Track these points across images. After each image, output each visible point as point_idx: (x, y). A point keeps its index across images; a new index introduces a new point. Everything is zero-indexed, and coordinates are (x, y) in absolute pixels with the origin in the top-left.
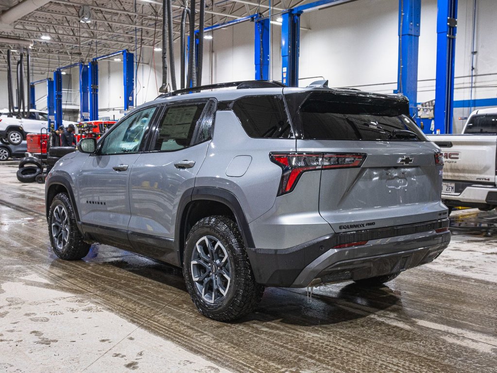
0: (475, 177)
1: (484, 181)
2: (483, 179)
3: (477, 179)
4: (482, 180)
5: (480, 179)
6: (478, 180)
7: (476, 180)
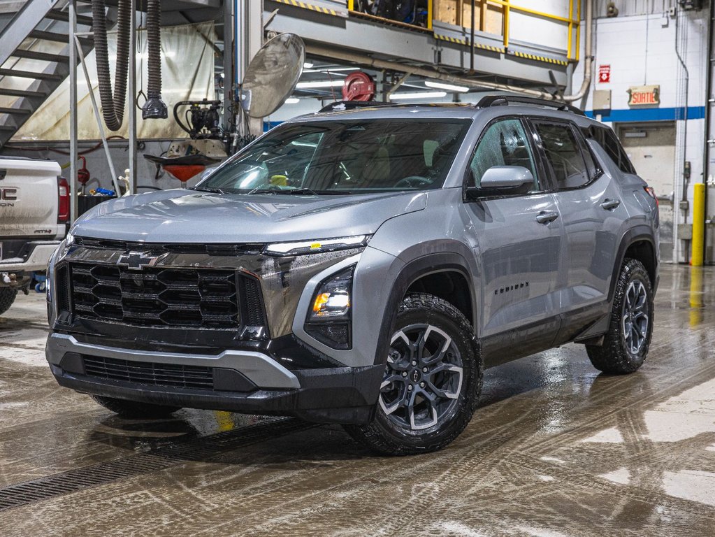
0: (33, 228)
1: (44, 234)
2: (42, 231)
3: (35, 232)
4: (41, 234)
5: (39, 231)
6: (37, 234)
7: (34, 234)
